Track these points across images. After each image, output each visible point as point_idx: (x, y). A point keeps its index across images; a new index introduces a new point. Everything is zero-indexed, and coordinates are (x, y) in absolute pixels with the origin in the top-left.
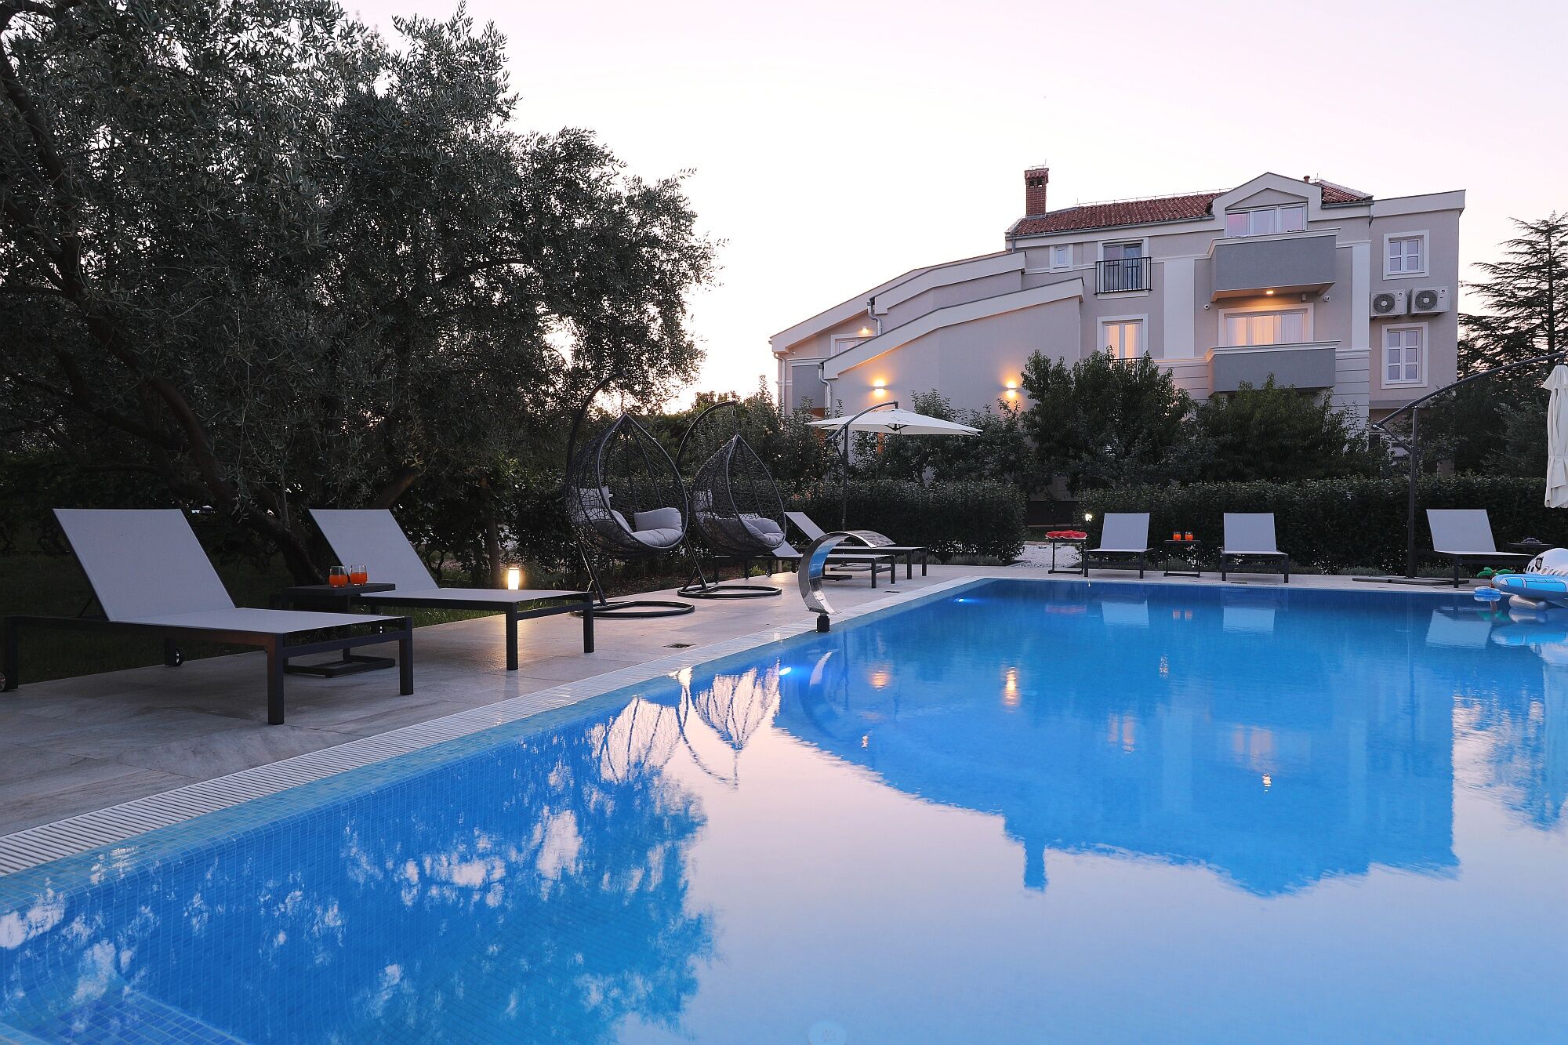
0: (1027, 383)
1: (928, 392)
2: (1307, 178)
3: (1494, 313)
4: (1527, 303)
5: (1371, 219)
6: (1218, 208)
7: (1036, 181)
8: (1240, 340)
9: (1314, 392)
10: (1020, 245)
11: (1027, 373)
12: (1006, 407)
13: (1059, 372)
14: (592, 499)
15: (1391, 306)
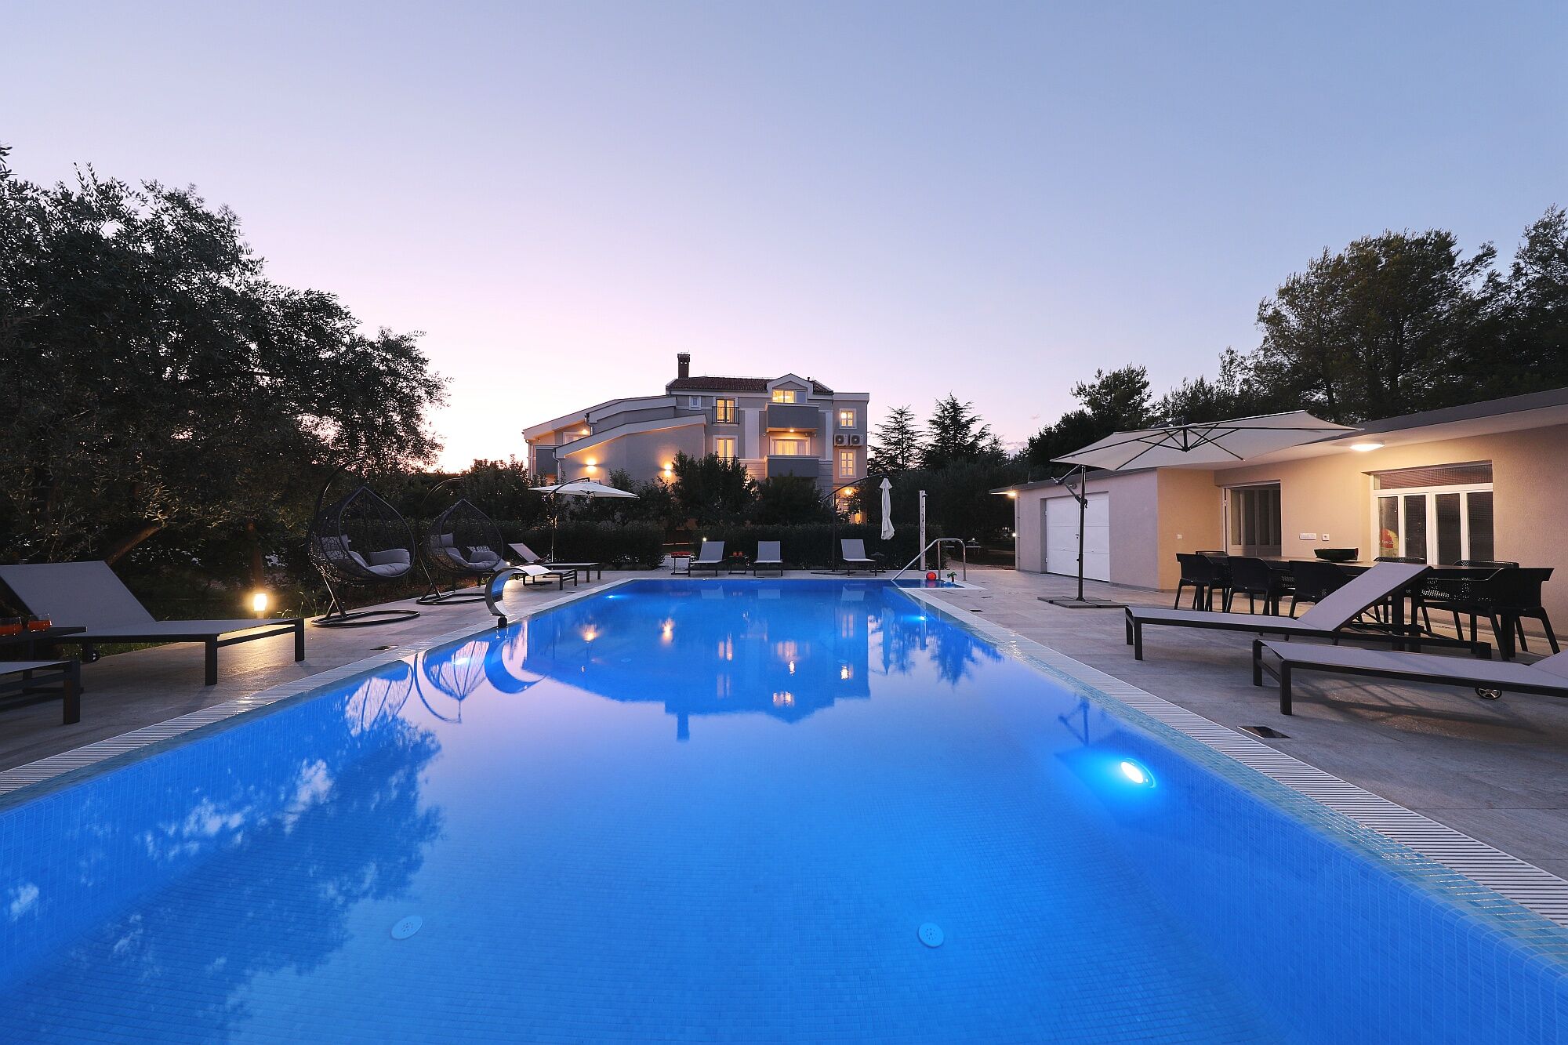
0: (676, 469)
1: (619, 469)
2: (809, 378)
3: (883, 447)
4: (895, 443)
5: (833, 401)
6: (769, 386)
7: (684, 360)
8: (780, 453)
9: (810, 479)
10: (674, 393)
11: (675, 462)
12: (661, 481)
13: (692, 462)
14: (333, 545)
15: (842, 442)
